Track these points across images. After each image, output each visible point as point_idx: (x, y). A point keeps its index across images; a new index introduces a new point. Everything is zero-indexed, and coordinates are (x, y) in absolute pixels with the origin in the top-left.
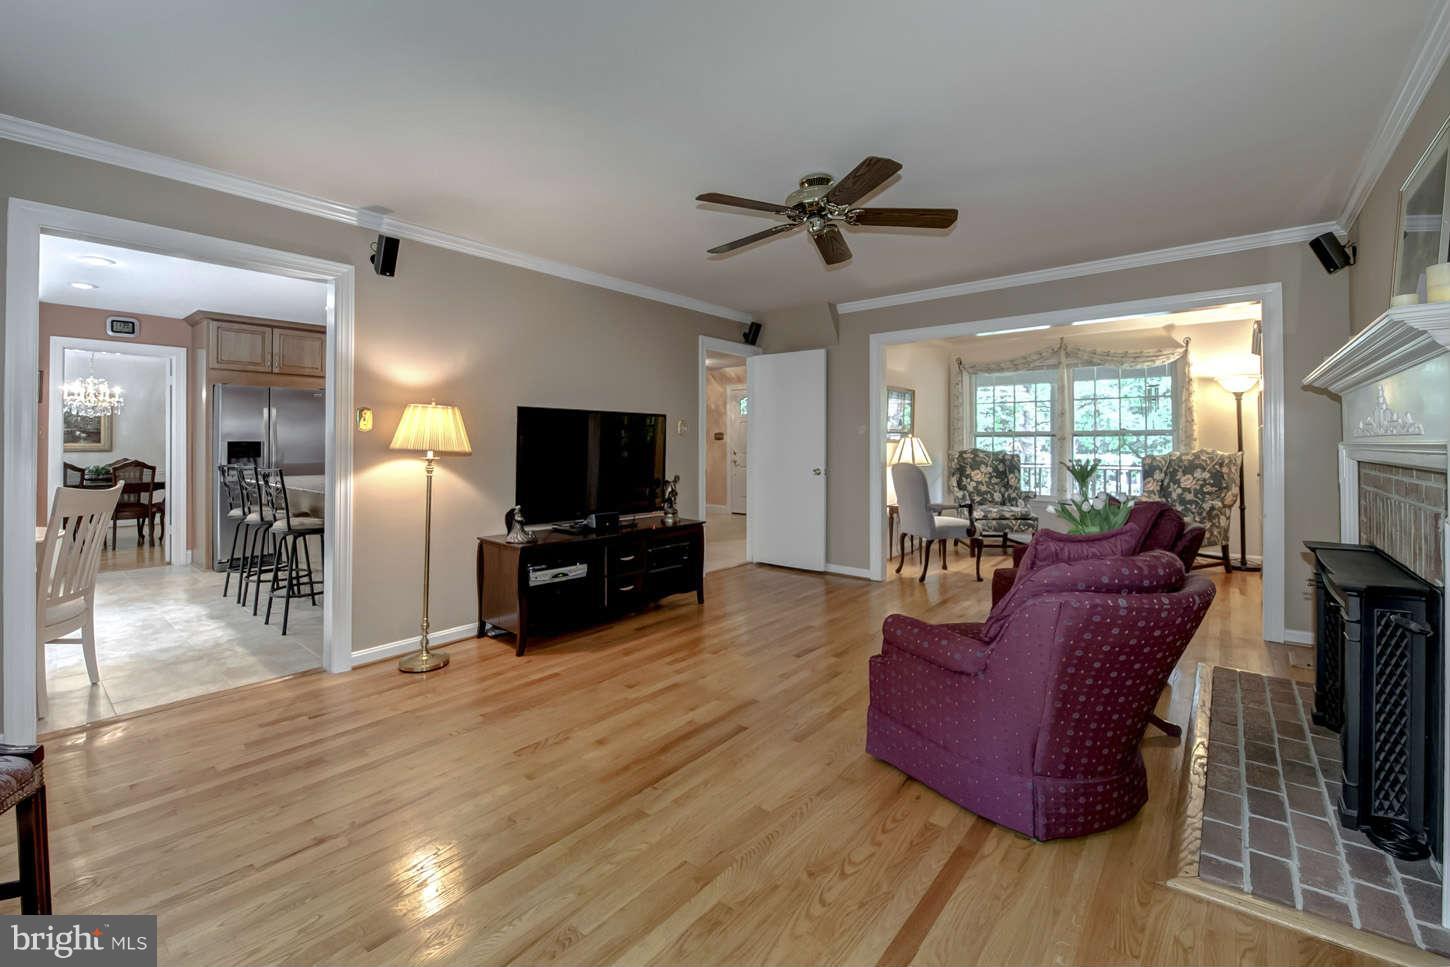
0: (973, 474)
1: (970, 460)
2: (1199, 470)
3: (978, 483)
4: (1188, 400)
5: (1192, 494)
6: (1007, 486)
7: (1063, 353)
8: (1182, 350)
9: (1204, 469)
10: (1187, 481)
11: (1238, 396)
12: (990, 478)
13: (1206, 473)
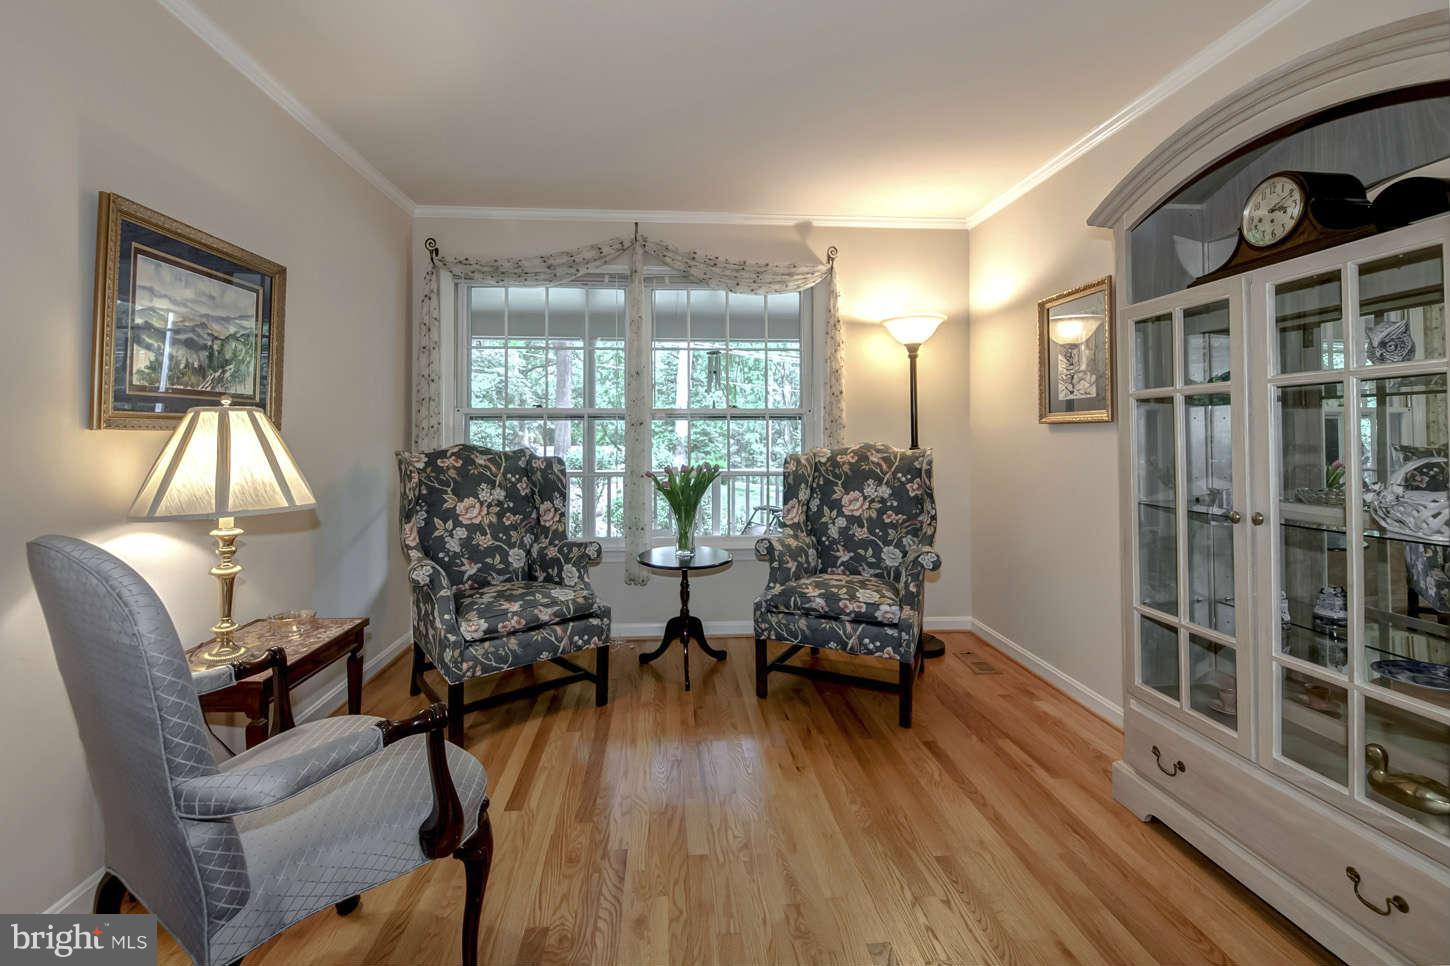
0: (460, 507)
1: (452, 473)
2: (871, 481)
3: (473, 529)
4: (832, 357)
5: (865, 529)
6: (538, 529)
7: (640, 251)
8: (824, 268)
9: (879, 481)
10: (854, 503)
11: (913, 351)
12: (500, 515)
13: (884, 487)
